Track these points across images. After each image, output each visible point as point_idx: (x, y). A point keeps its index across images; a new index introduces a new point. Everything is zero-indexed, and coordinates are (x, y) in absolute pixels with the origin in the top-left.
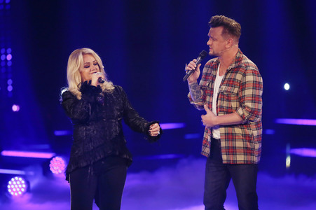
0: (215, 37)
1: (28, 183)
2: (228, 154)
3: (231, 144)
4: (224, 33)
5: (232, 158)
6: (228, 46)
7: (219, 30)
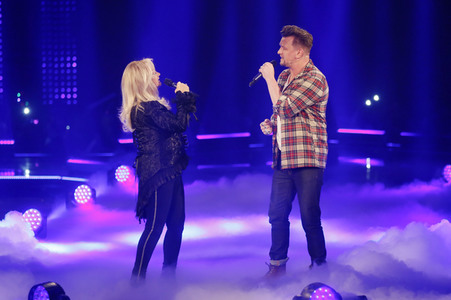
0: (286, 46)
1: (93, 191)
2: (289, 158)
3: (291, 148)
4: (294, 43)
5: (292, 162)
6: (297, 56)
7: (290, 39)
